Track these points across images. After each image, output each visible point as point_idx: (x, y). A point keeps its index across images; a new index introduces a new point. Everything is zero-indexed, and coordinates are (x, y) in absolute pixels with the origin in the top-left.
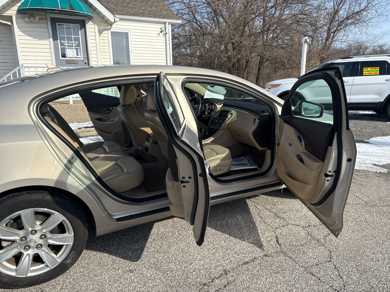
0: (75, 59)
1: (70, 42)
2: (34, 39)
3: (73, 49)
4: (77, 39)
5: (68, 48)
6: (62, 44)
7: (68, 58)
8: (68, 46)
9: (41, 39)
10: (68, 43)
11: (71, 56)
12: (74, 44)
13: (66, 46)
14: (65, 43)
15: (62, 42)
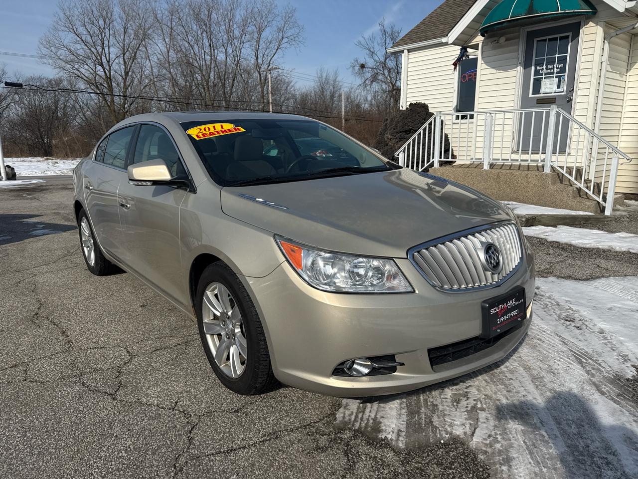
0: (553, 94)
1: (550, 67)
2: (498, 71)
3: (553, 77)
4: (563, 60)
5: (545, 78)
6: (537, 73)
7: (542, 95)
8: (546, 74)
9: (505, 70)
10: (547, 69)
11: (547, 91)
12: (557, 68)
13: (542, 74)
14: (542, 70)
15: (538, 68)
